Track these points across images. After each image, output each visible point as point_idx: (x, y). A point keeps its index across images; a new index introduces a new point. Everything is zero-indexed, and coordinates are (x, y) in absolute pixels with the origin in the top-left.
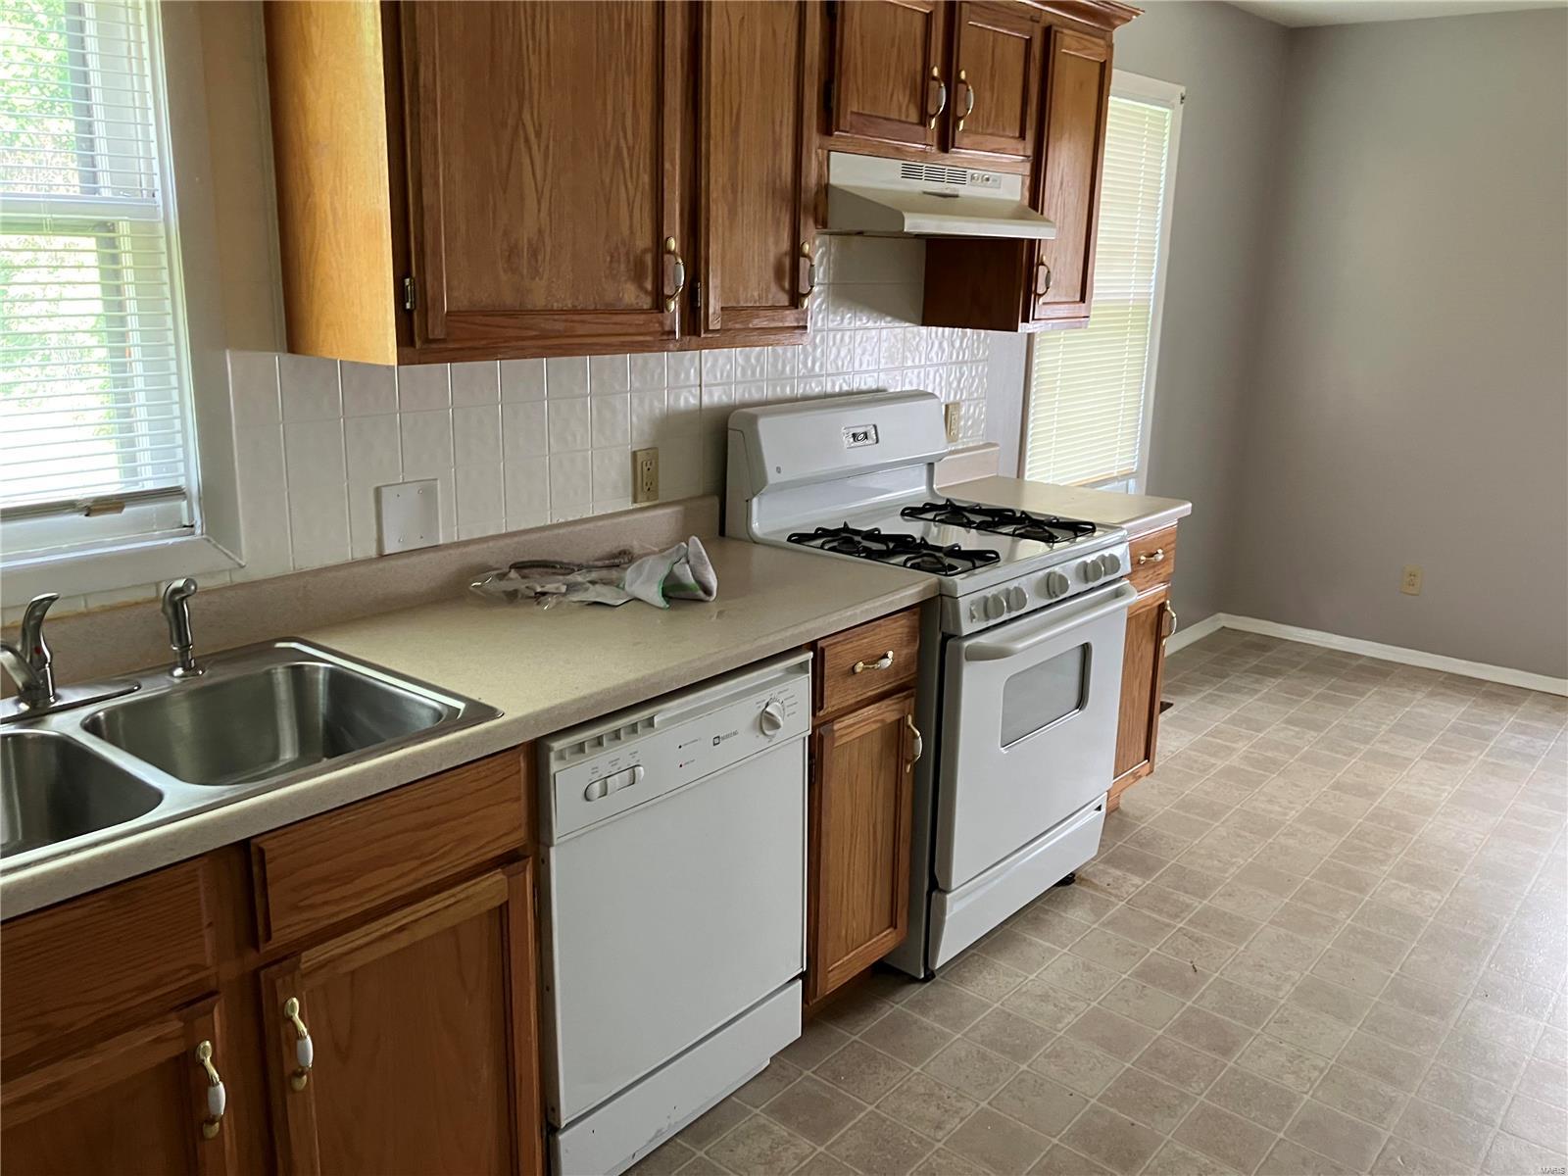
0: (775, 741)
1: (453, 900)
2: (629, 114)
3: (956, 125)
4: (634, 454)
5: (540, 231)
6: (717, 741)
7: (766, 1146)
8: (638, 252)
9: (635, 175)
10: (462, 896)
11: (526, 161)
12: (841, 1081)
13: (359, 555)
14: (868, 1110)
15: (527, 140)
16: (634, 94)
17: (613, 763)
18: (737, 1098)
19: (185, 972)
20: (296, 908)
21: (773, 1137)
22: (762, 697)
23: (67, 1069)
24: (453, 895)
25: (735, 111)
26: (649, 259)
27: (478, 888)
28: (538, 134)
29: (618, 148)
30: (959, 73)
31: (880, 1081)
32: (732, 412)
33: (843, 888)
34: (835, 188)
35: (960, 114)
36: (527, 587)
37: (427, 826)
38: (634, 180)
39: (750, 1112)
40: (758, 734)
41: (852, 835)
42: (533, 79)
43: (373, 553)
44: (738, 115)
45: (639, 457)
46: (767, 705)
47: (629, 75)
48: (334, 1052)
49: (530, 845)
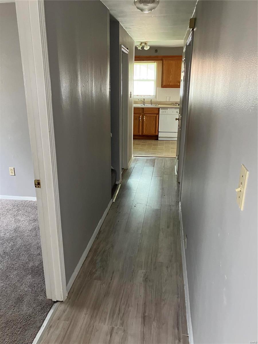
5: (171, 80)
10: (153, 115)
43: (166, 101)
48: (146, 120)
49: (158, 114)
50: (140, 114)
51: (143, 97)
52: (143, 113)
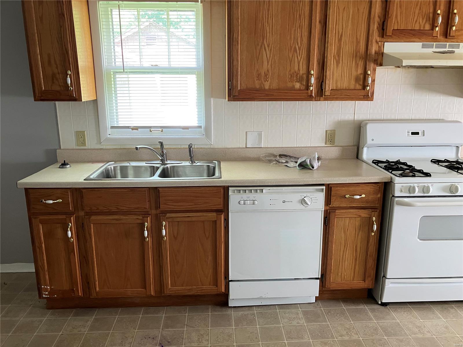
0: (307, 208)
1: (202, 215)
2: (299, 39)
3: (451, 28)
4: (326, 131)
5: (268, 71)
6: (284, 202)
7: (293, 317)
8: (301, 74)
9: (301, 54)
10: (205, 215)
11: (264, 53)
12: (328, 315)
13: (241, 146)
14: (328, 323)
15: (265, 48)
16: (301, 34)
17: (248, 197)
18: (299, 305)
19: (143, 208)
20: (165, 204)
21: (297, 316)
22: (303, 195)
23: (122, 217)
24: (203, 214)
25: (340, 35)
26: (305, 76)
27: (209, 215)
28: (268, 46)
29: (295, 48)
30: (453, 11)
31: (338, 319)
32: (363, 122)
33: (340, 260)
34: (386, 54)
35: (453, 24)
36: (275, 160)
37: (196, 197)
38: (301, 56)
39: (299, 309)
40: (300, 204)
41: (345, 246)
42: (267, 33)
43: (244, 146)
44: (341, 36)
45: (328, 132)
46: (305, 197)
47: (300, 29)
48: (173, 237)
49: (224, 210)
50: (146, 214)
51: (157, 135)
52: (157, 207)
